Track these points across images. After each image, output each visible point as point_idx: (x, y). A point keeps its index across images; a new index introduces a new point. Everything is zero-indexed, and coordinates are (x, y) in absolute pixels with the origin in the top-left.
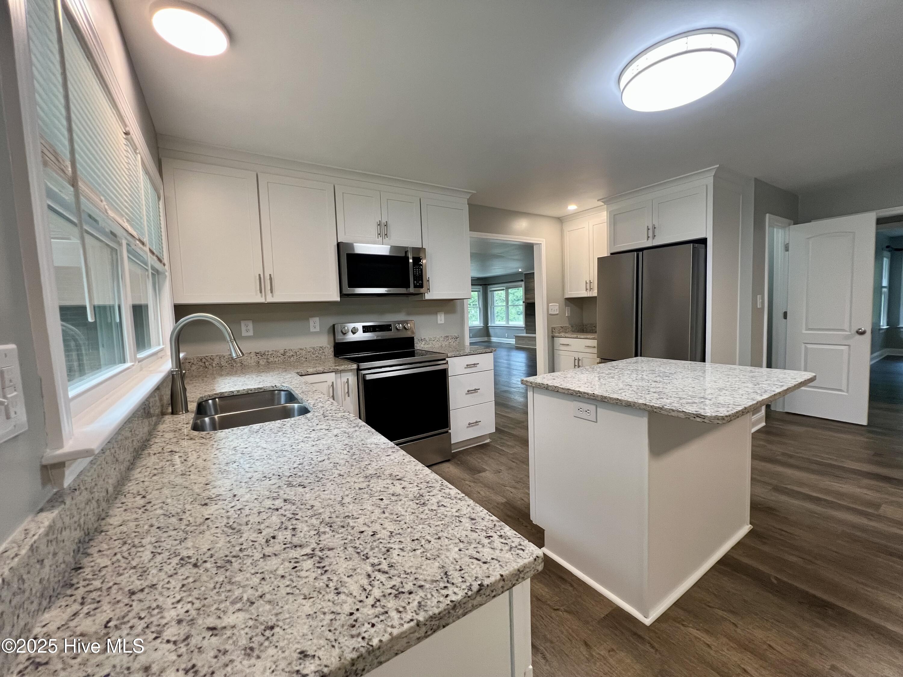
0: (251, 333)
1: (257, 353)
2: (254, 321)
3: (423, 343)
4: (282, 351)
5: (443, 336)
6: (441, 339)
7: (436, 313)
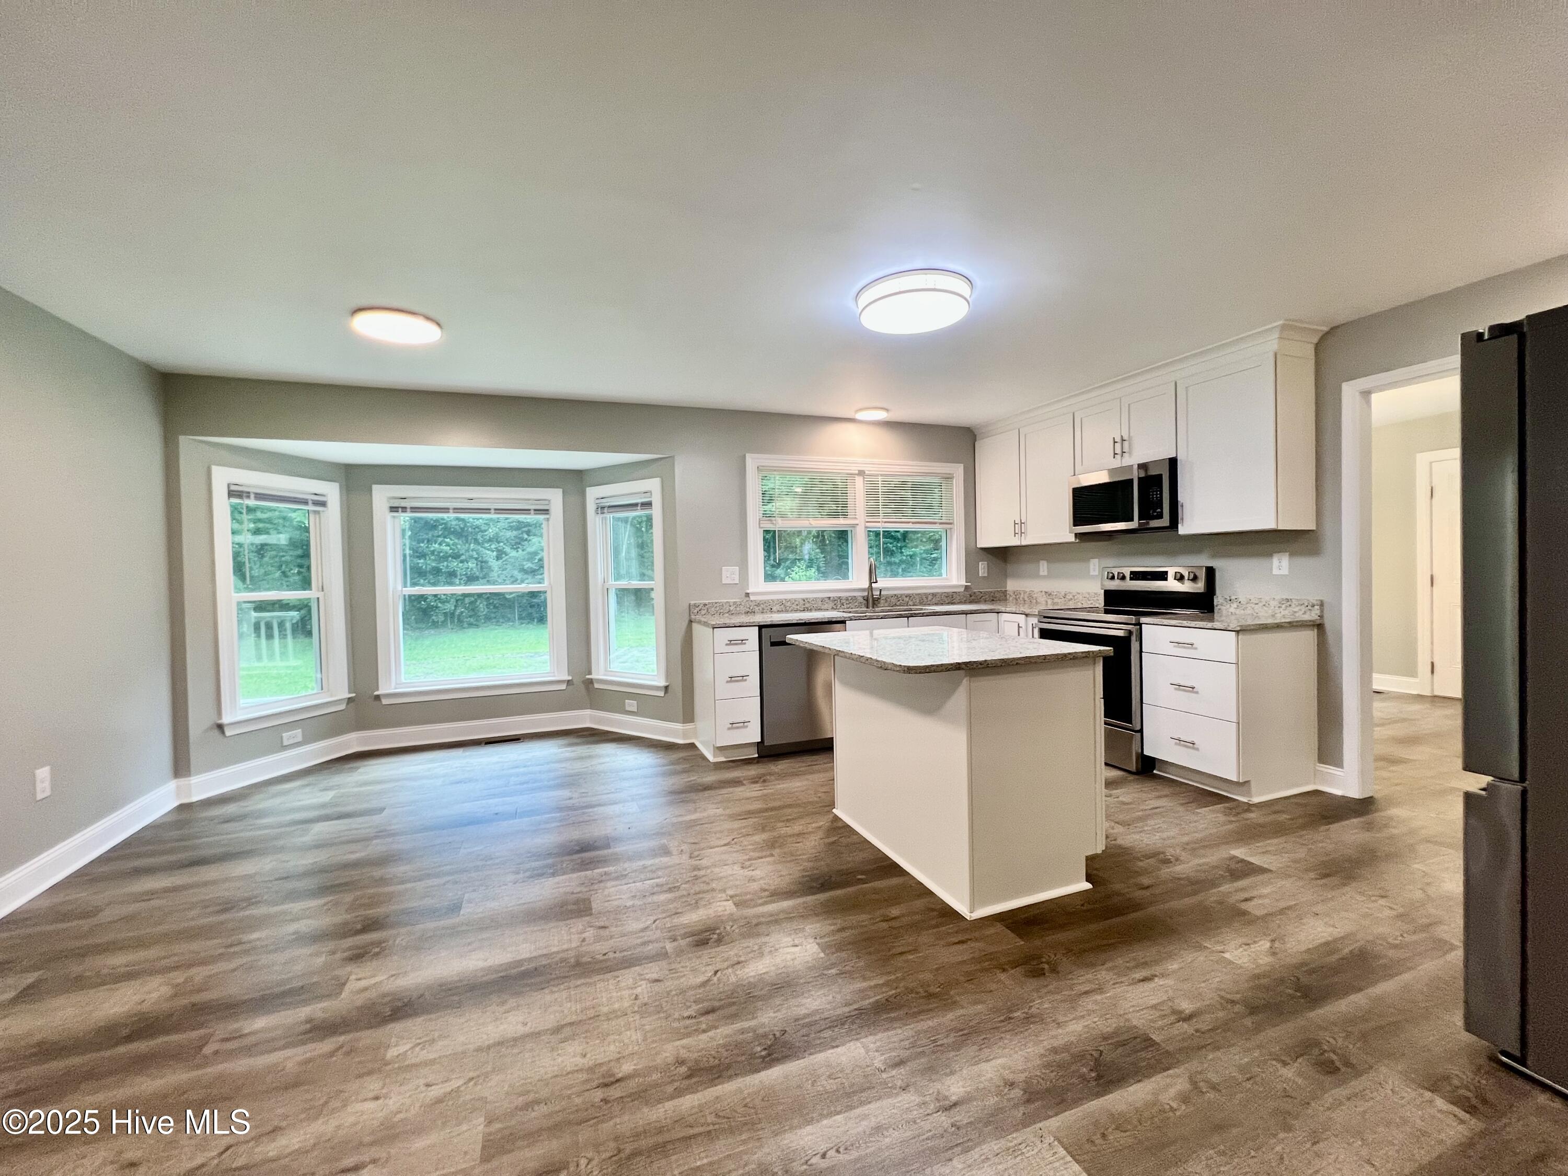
0: (1046, 573)
1: (1046, 592)
2: (1048, 561)
3: (1235, 605)
4: (1063, 594)
5: (1278, 597)
6: (1273, 603)
7: (1270, 555)
